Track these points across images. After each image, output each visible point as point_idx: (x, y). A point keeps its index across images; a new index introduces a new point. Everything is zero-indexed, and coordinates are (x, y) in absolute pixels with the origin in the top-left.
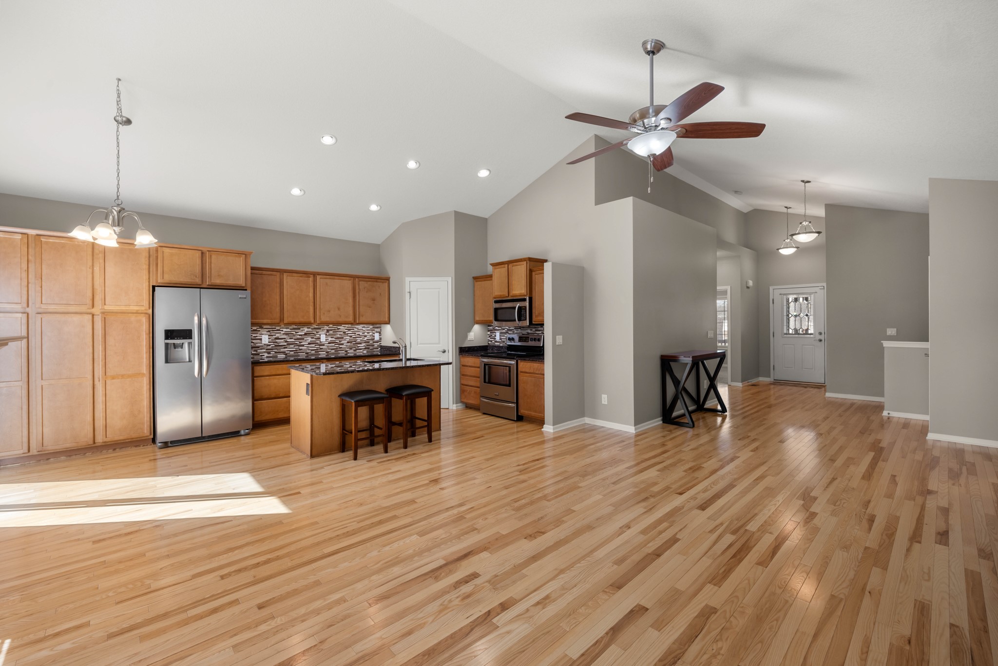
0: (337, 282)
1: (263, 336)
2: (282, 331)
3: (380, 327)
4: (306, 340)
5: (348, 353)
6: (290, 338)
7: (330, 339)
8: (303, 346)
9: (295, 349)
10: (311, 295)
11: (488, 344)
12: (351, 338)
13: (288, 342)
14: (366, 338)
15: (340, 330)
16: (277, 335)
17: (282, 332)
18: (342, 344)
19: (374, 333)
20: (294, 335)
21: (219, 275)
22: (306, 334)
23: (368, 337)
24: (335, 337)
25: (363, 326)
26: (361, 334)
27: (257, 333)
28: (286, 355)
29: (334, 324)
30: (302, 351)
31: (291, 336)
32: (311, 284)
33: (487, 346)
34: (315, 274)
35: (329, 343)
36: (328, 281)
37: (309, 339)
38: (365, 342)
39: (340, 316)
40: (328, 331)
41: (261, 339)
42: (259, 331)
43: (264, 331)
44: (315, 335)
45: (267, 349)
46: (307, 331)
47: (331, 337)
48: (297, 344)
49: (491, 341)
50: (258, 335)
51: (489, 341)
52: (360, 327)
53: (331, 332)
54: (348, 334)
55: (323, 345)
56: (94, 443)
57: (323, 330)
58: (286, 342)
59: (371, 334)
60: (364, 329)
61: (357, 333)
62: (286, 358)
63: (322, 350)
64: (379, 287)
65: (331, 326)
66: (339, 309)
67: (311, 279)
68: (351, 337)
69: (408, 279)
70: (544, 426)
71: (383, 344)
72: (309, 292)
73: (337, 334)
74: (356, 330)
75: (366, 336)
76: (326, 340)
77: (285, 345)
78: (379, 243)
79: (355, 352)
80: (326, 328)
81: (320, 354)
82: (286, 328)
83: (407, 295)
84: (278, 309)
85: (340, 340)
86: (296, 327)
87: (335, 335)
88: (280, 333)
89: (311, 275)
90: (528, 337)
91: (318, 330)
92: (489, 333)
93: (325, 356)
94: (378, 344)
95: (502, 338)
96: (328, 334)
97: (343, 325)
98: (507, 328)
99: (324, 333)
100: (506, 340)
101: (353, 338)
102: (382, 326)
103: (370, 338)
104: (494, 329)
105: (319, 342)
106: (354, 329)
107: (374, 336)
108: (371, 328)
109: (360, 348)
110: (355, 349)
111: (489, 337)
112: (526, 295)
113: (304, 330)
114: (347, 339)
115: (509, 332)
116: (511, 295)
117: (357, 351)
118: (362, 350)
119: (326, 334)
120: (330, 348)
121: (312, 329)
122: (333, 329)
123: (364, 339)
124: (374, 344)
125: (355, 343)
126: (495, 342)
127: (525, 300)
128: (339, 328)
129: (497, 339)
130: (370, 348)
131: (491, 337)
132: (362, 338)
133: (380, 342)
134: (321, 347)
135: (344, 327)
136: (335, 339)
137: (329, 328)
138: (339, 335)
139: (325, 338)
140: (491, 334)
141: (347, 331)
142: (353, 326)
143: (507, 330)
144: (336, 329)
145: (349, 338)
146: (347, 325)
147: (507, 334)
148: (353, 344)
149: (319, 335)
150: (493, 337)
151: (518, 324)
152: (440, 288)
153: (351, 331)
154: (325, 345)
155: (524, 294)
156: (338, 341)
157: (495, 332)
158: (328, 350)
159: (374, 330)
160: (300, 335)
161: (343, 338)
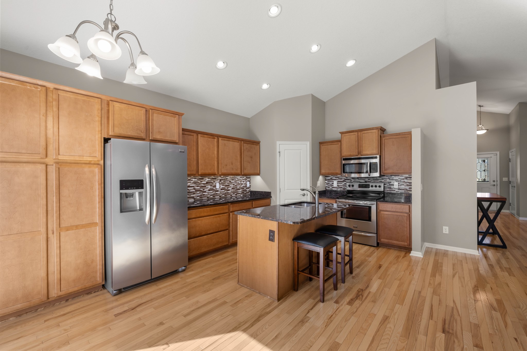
0: (231, 144)
2: (192, 180)
3: (250, 177)
4: (207, 187)
6: (198, 186)
7: (222, 186)
8: (205, 192)
9: (200, 195)
10: (216, 152)
11: (326, 189)
13: (196, 189)
14: (242, 186)
16: (189, 184)
17: (192, 182)
19: (247, 182)
20: (200, 184)
21: (159, 132)
22: (207, 183)
24: (225, 185)
25: (240, 176)
26: (239, 182)
28: (194, 199)
30: (204, 196)
31: (198, 185)
32: (216, 144)
33: (325, 191)
34: (218, 136)
35: (221, 190)
36: (226, 142)
37: (209, 187)
38: (242, 189)
39: (233, 169)
44: (213, 184)
46: (208, 181)
47: (223, 185)
48: (201, 190)
49: (329, 187)
54: (232, 182)
55: (218, 191)
56: (48, 298)
59: (245, 182)
61: (237, 182)
62: (194, 202)
63: (217, 195)
64: (254, 148)
65: (222, 176)
66: (232, 164)
67: (216, 140)
68: (234, 184)
69: (278, 143)
70: (412, 252)
71: (252, 189)
72: (215, 150)
75: (242, 184)
76: (220, 187)
77: (194, 192)
78: (250, 117)
80: (220, 178)
81: (216, 198)
82: (195, 178)
83: (278, 154)
84: (195, 162)
86: (201, 177)
87: (225, 183)
88: (191, 182)
89: (216, 137)
90: (369, 185)
91: (214, 180)
92: (326, 181)
93: (219, 199)
94: (249, 189)
95: (339, 185)
96: (220, 183)
97: (229, 176)
98: (344, 178)
99: (218, 182)
100: (343, 186)
101: (235, 185)
102: (251, 176)
103: (245, 185)
104: (331, 179)
105: (215, 189)
106: (235, 179)
107: (247, 184)
108: (245, 178)
109: (239, 192)
110: (236, 193)
111: (327, 184)
112: (378, 154)
113: (206, 180)
114: (232, 186)
115: (347, 181)
116: (362, 154)
117: (237, 195)
118: (240, 195)
119: (219, 183)
120: (222, 193)
121: (211, 179)
122: (224, 179)
123: (241, 186)
124: (247, 190)
125: (236, 189)
126: (332, 188)
127: (376, 158)
128: (227, 178)
129: (334, 186)
130: (245, 193)
131: (329, 184)
132: (240, 186)
133: (250, 188)
134: (216, 193)
135: (230, 177)
136: (224, 187)
137: (221, 178)
138: (227, 183)
139: (219, 186)
140: (329, 182)
141: (232, 180)
142: (235, 177)
143: (344, 179)
144: (225, 179)
145: (233, 185)
146: (232, 176)
147: (344, 182)
148: (235, 190)
149: (215, 184)
150: (331, 184)
151: (369, 175)
152: (301, 150)
153: (234, 181)
154: (219, 191)
155: (376, 153)
156: (227, 188)
157: (333, 181)
158: (221, 195)
159: (247, 180)
160: (204, 184)
161: (229, 186)
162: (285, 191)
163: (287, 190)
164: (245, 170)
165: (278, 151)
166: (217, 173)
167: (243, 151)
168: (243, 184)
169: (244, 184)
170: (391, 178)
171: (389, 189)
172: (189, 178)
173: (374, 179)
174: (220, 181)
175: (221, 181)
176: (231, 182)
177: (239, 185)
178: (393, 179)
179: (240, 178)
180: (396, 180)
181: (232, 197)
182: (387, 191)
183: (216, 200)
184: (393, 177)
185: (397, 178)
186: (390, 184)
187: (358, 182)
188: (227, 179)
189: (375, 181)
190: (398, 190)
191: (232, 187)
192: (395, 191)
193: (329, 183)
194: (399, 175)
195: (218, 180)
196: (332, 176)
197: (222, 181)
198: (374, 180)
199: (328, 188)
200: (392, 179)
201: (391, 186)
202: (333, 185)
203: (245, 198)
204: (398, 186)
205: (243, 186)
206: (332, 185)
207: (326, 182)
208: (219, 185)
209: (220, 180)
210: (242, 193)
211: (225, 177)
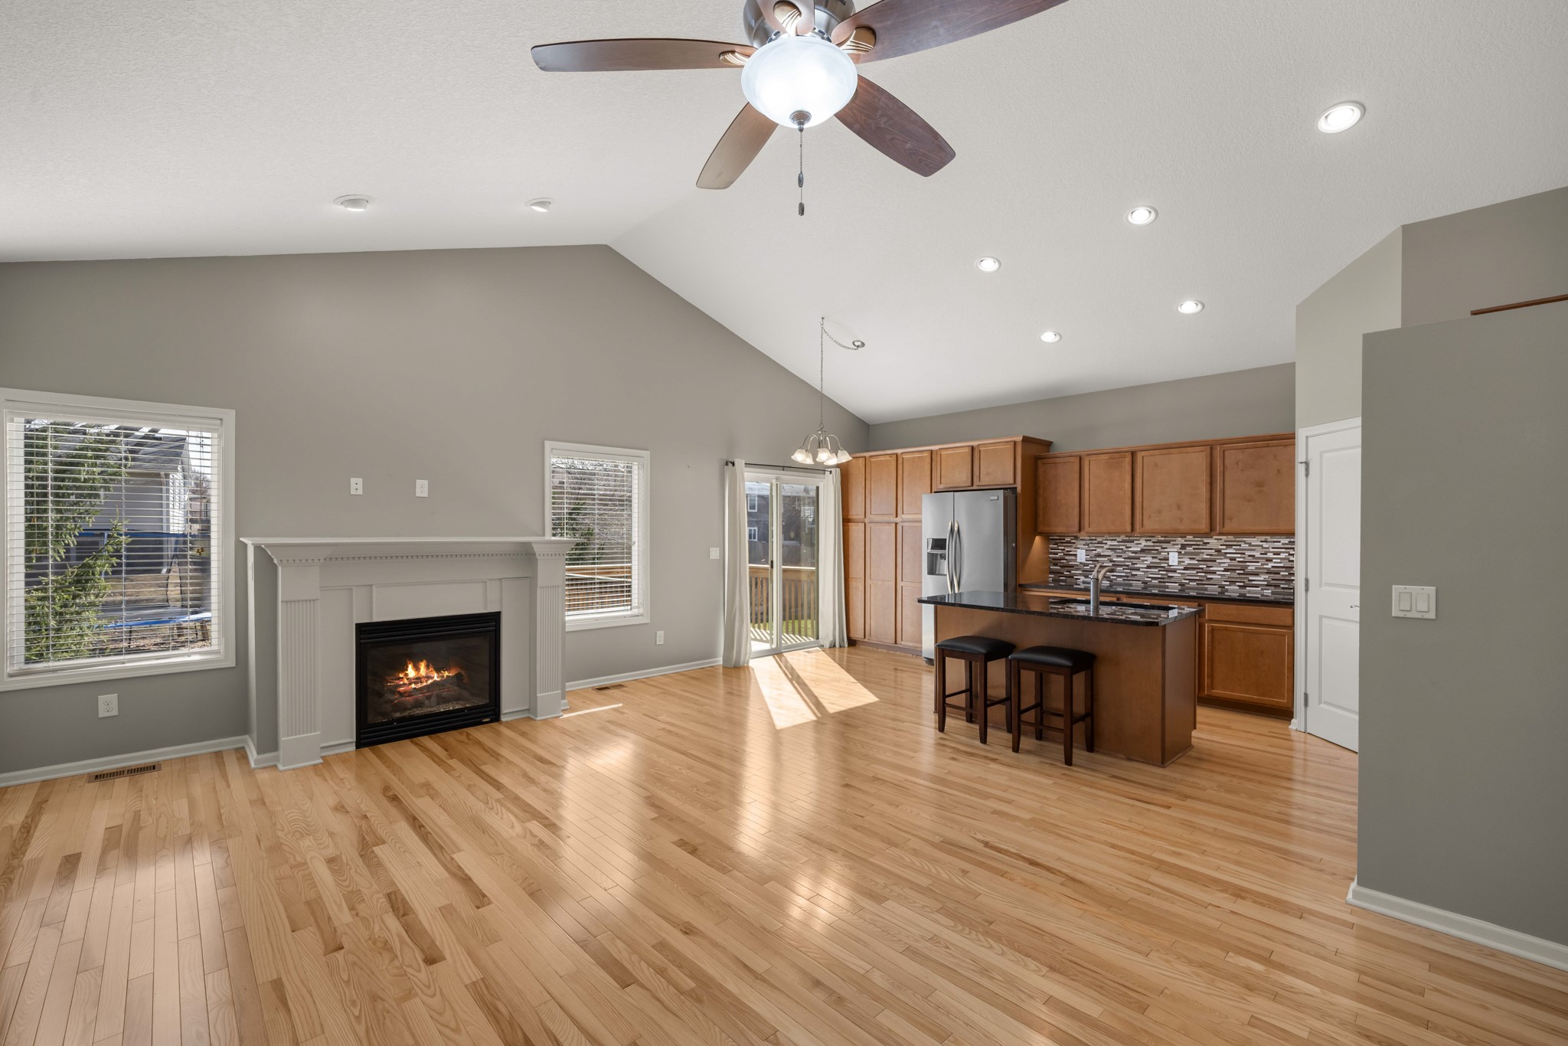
0: (1176, 459)
1: (1078, 550)
2: (1105, 544)
4: (1144, 561)
5: (1227, 591)
6: (1118, 556)
7: (1187, 561)
8: (1138, 570)
9: (1124, 574)
10: (1128, 486)
12: (1234, 563)
13: (1114, 561)
14: (1270, 565)
15: (1208, 546)
16: (1099, 550)
17: (1107, 547)
18: (1214, 573)
20: (1124, 552)
22: (1143, 551)
23: (1277, 562)
24: (1198, 558)
25: (1263, 538)
26: (1257, 555)
27: (1071, 546)
28: (1111, 581)
29: (1196, 534)
30: (1136, 578)
31: (1119, 552)
34: (1133, 452)
35: (1186, 569)
37: (1149, 560)
38: (1267, 573)
39: (1181, 521)
40: (1183, 547)
41: (1075, 555)
42: (1074, 543)
43: (1079, 544)
44: (1159, 553)
45: (1083, 571)
46: (1145, 546)
47: (1191, 558)
48: (1128, 565)
50: (1072, 549)
52: (1255, 541)
53: (1189, 549)
54: (1227, 553)
55: (1174, 571)
56: (896, 643)
57: (1174, 545)
58: (1111, 561)
59: (1283, 556)
60: (1265, 545)
61: (1248, 553)
62: (1111, 586)
63: (1172, 580)
64: (1270, 455)
65: (1190, 537)
66: (1179, 507)
67: (1127, 461)
68: (1233, 559)
69: (1302, 433)
72: (1125, 481)
73: (1203, 553)
74: (1244, 546)
75: (1270, 560)
76: (1179, 562)
79: (1243, 591)
80: (1181, 541)
81: (1167, 587)
82: (1112, 540)
83: (1300, 470)
85: (1209, 564)
86: (1129, 538)
87: (1198, 554)
88: (1103, 547)
89: (1127, 455)
91: (1164, 545)
93: (1176, 590)
96: (1183, 552)
97: (1215, 537)
99: (1176, 550)
101: (1239, 562)
103: (1282, 565)
105: (1166, 565)
106: (1240, 545)
108: (1283, 544)
109: (1253, 582)
110: (1242, 584)
113: (1140, 544)
114: (1224, 563)
118: (1259, 589)
119: (1180, 553)
120: (1188, 577)
121: (1153, 542)
122: (1194, 543)
123: (1265, 566)
125: (1242, 572)
128: (1205, 541)
130: (1282, 586)
132: (1260, 564)
134: (1170, 575)
135: (1217, 539)
136: (1197, 562)
137: (1186, 541)
138: (1207, 555)
139: (1177, 560)
141: (1224, 547)
142: (1237, 539)
144: (1201, 543)
145: (1230, 561)
146: (1225, 537)
148: (1239, 574)
149: (1167, 554)
153: (1235, 549)
154: (1179, 571)
156: (1205, 566)
158: (1184, 581)
160: (1133, 552)
161: (1215, 561)
162: (1323, 588)
163: (1327, 584)
164: (1227, 522)
167: (1222, 472)
172: (1099, 539)
174: (1180, 549)
175: (1185, 549)
176: (1223, 551)
177: (1258, 562)
179: (1261, 542)
188: (1208, 543)
191: (1226, 565)
195: (1177, 545)
205: (1273, 567)
208: (1180, 558)
209: (1182, 545)
210: (1266, 585)
211: (1200, 539)
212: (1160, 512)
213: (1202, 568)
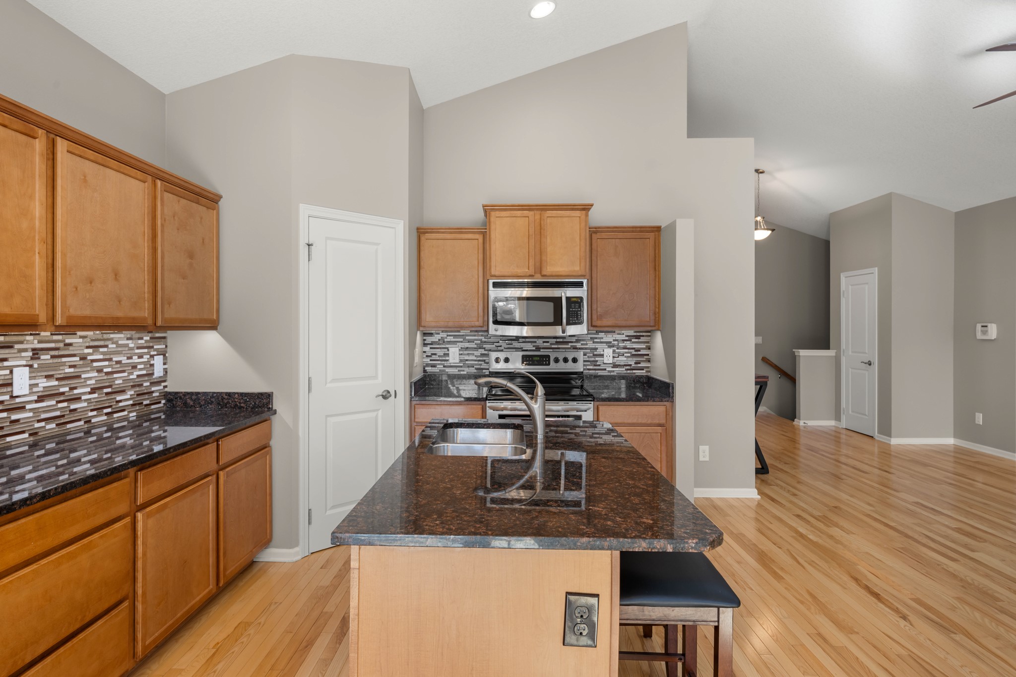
3: (164, 338)
7: (43, 383)
10: (38, 209)
11: (426, 372)
12: (101, 376)
14: (136, 373)
15: (70, 351)
19: (152, 357)
23: (140, 370)
24: (58, 374)
25: (129, 334)
26: (124, 360)
32: (39, 165)
33: (427, 376)
34: (52, 129)
35: (40, 399)
36: (89, 167)
38: (133, 386)
40: (36, 353)
47: (47, 377)
49: (434, 366)
51: (428, 365)
52: (120, 338)
53: (45, 357)
54: (93, 361)
55: (21, 408)
57: (21, 351)
59: (144, 358)
60: (131, 344)
61: (115, 358)
63: (17, 428)
65: (45, 334)
67: (39, 146)
68: (100, 371)
69: (305, 210)
71: (173, 386)
72: (32, 197)
73: (64, 364)
74: (111, 347)
75: (134, 367)
76: (31, 386)
78: (166, 91)
80: (31, 342)
83: (303, 251)
85: (72, 383)
87: (56, 367)
89: (41, 131)
90: (548, 357)
91: (5, 354)
92: (427, 349)
93: (26, 448)
94: (161, 387)
95: (467, 358)
96: (36, 366)
97: (79, 333)
98: (480, 338)
99: (24, 363)
100: (477, 362)
101: (107, 373)
102: (170, 334)
103: (144, 372)
104: (442, 341)
105: (7, 397)
106: (106, 346)
107: (152, 365)
108: (146, 341)
109: (121, 404)
110: (109, 410)
111: (427, 356)
112: (583, 276)
114: (90, 378)
115: (487, 346)
116: (544, 273)
117: (115, 415)
118: (125, 413)
119: (31, 366)
120: (43, 416)
122: (52, 345)
123: (131, 377)
124: (153, 389)
125: (109, 390)
126: (444, 367)
127: (580, 285)
128: (67, 341)
129: (451, 361)
130: (144, 403)
131: (434, 356)
132: (125, 374)
133: (165, 381)
134: (14, 417)
135: (81, 337)
136: (56, 383)
137: (39, 342)
138: (70, 367)
139: (27, 382)
140: (434, 351)
141: (90, 351)
142: (105, 336)
143: (479, 342)
144: (61, 345)
145: (96, 374)
146: (91, 333)
147: (479, 350)
148: (107, 394)
149: (7, 372)
150: (439, 356)
151: (564, 332)
152: (378, 244)
153: (103, 353)
154: (28, 407)
155: (580, 273)
156: (66, 389)
157: (447, 346)
158: (37, 425)
159: (152, 347)
161: (79, 377)
162: (328, 385)
163: (334, 380)
164: (166, 306)
165: (303, 241)
166: (43, 318)
167: (162, 225)
168: (139, 367)
169: (142, 366)
170: (596, 338)
171: (591, 367)
173: (558, 340)
174: (32, 358)
175: (39, 358)
177: (124, 371)
178: (602, 340)
179: (128, 339)
180: (609, 345)
181: (94, 427)
182: (588, 371)
183: (9, 453)
184: (601, 335)
185: (609, 338)
186: (595, 353)
187: (517, 349)
188: (70, 344)
189: (560, 346)
190: (612, 367)
191: (93, 382)
192: (605, 370)
193: (435, 354)
194: (615, 332)
195: (25, 350)
196: (442, 332)
197: (43, 357)
198: (557, 343)
199: (430, 368)
200: (599, 340)
201: (597, 359)
202: (447, 358)
203: (145, 424)
204: (614, 357)
205: (138, 376)
206: (443, 358)
207: (425, 352)
208: (31, 378)
209: (33, 350)
210: (133, 405)
211: (60, 337)
212: (91, 283)
213: (63, 393)
